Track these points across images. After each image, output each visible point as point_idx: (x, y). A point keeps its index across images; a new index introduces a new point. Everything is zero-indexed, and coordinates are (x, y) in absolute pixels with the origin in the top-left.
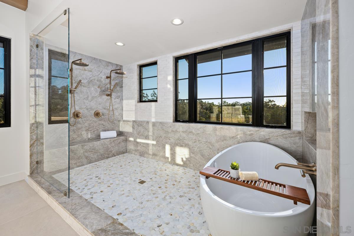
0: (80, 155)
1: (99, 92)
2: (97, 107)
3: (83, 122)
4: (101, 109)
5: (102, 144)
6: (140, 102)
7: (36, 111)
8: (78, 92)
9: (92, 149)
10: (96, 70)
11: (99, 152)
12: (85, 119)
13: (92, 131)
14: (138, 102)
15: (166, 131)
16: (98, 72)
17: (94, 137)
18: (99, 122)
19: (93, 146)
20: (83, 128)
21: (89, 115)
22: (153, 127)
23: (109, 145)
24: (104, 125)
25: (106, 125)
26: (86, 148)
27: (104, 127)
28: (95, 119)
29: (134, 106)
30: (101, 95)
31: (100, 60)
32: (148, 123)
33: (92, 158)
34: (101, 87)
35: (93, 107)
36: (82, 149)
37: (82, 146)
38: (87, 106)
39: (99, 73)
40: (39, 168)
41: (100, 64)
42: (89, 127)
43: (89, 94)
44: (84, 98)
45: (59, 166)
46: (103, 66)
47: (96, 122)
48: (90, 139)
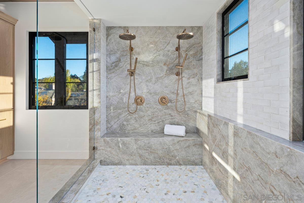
0: (133, 151)
1: (165, 71)
2: (163, 91)
3: (146, 110)
4: (167, 94)
5: (161, 143)
6: (223, 81)
7: (93, 96)
8: (140, 74)
9: (148, 147)
10: (161, 41)
11: (157, 154)
12: (148, 106)
13: (156, 122)
14: (218, 81)
15: (262, 163)
16: (164, 45)
17: (159, 129)
18: (165, 111)
19: (149, 143)
20: (146, 117)
21: (153, 101)
22: (234, 137)
23: (171, 146)
24: (172, 116)
25: (175, 116)
26: (140, 144)
27: (172, 118)
28: (160, 107)
29: (213, 89)
30: (167, 75)
31: (167, 27)
32: (226, 126)
33: (147, 158)
34: (167, 63)
35: (157, 90)
36: (135, 144)
37: (135, 140)
38: (150, 90)
39: (166, 44)
40: (96, 154)
41: (167, 32)
42: (153, 116)
43: (153, 75)
44: (147, 81)
45: (112, 158)
46: (172, 34)
47: (161, 111)
48: (154, 131)
